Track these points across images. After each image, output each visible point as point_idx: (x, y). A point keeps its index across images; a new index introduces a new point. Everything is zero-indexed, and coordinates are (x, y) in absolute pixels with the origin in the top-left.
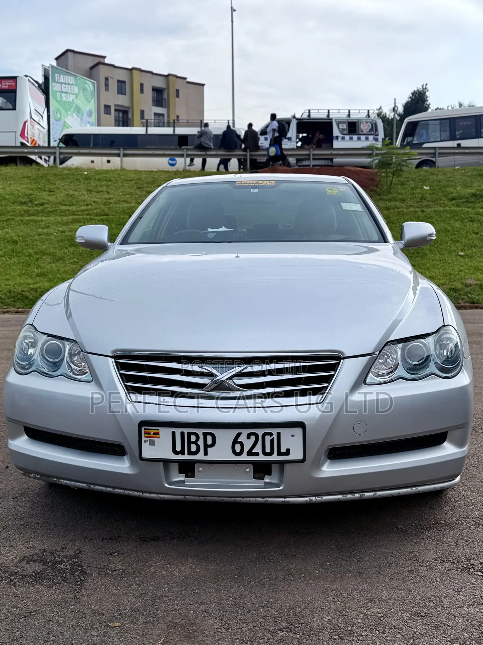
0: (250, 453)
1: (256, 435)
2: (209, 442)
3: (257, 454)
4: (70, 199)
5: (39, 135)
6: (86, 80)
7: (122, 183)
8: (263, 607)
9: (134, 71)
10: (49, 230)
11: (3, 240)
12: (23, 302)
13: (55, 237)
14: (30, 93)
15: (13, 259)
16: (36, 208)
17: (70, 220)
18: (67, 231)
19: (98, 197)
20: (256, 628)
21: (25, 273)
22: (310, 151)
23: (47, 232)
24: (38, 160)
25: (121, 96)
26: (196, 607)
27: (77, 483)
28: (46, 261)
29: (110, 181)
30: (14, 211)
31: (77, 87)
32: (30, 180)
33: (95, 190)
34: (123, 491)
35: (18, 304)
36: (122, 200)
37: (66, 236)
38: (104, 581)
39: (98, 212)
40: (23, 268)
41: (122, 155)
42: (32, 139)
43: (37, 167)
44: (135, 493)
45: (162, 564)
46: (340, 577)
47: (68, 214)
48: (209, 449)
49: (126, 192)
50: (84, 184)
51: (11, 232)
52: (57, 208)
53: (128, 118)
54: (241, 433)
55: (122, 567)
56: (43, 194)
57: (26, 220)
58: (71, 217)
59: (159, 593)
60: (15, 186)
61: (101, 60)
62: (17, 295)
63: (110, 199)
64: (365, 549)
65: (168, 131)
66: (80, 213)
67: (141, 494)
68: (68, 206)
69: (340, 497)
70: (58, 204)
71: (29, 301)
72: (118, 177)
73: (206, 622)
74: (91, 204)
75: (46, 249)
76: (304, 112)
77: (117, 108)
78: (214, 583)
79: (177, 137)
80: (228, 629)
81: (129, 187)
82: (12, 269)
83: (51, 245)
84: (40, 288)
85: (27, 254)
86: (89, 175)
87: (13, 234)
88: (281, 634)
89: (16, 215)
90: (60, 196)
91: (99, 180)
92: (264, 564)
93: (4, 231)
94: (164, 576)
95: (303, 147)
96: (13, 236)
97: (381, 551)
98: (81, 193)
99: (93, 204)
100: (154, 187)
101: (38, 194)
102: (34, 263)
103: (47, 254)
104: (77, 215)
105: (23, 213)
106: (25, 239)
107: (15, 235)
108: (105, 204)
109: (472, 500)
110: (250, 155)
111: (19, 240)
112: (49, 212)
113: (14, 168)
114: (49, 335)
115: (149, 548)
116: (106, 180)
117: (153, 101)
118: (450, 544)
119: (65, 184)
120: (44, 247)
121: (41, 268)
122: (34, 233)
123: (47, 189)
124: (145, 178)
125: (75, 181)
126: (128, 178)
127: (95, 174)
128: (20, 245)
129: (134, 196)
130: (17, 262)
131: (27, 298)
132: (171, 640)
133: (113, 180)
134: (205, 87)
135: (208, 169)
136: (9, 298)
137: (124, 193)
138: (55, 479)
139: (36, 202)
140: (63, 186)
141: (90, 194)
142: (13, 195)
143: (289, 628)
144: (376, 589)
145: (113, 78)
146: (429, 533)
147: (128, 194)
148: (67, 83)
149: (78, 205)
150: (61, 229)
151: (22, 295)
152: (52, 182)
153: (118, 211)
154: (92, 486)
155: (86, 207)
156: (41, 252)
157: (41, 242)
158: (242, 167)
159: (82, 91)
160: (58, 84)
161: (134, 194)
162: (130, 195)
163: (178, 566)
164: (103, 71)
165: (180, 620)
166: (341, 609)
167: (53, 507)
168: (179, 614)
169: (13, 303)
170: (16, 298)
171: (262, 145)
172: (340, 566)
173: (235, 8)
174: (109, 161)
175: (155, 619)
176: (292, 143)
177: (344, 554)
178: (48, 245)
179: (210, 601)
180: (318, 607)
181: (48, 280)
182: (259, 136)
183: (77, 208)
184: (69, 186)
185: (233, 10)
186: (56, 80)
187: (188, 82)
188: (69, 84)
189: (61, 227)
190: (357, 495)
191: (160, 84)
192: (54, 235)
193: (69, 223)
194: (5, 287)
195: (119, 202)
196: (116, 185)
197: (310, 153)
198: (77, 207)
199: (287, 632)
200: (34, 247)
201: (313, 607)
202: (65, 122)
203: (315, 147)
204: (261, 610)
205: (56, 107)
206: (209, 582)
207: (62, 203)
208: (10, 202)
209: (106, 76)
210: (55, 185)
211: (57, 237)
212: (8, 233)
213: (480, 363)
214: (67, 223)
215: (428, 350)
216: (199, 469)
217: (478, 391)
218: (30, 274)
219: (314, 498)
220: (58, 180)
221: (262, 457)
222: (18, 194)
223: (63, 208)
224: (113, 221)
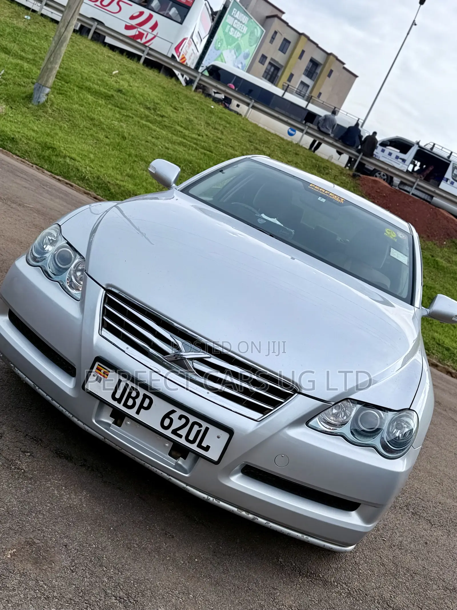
0: (174, 432)
1: (188, 420)
2: (146, 404)
3: (180, 436)
4: (188, 123)
5: (191, 55)
6: (258, 25)
7: (238, 130)
8: (115, 569)
9: (303, 37)
10: (157, 141)
11: (115, 131)
12: (105, 192)
13: (158, 150)
14: (201, 16)
15: (115, 151)
16: (156, 117)
17: (178, 141)
18: (171, 149)
19: (212, 133)
20: (97, 584)
21: (118, 168)
22: (416, 180)
23: (154, 142)
24: (180, 77)
25: (280, 53)
26: (60, 537)
27: (27, 378)
28: (141, 166)
29: (229, 123)
30: (137, 111)
31: (247, 28)
32: (164, 91)
33: (212, 125)
34: (59, 405)
35: (100, 192)
36: (231, 145)
37: (168, 153)
38: (3, 472)
39: (205, 146)
40: (119, 163)
41: (251, 105)
42: (183, 56)
43: (175, 82)
44: (67, 413)
45: (59, 483)
46: (198, 578)
47: (179, 135)
48: (142, 410)
49: (237, 139)
50: (206, 115)
51: (125, 128)
52: (172, 126)
53: (276, 75)
54: (176, 411)
55: (26, 468)
56: (168, 108)
57: (142, 123)
58: (180, 139)
59: (39, 508)
60: (149, 90)
61: (279, 14)
62: (103, 184)
63: (221, 139)
64: (236, 564)
65: (302, 103)
66: (190, 139)
67: (71, 416)
68: (183, 129)
69: (235, 509)
70: (176, 122)
71: (110, 193)
72: (238, 124)
73: (59, 556)
74: (202, 136)
75: (146, 156)
76: (429, 144)
77: (272, 62)
78: (90, 525)
79: (307, 112)
80: (73, 572)
81: (242, 137)
82: (109, 160)
83: (152, 155)
84: (124, 186)
85: (128, 153)
86: (214, 110)
87: (125, 131)
88: (114, 601)
89: (136, 116)
90: (181, 116)
91: (220, 118)
92: (143, 531)
93: (119, 124)
94: (53, 495)
95: (412, 174)
96: (124, 132)
97: (249, 573)
98: (199, 122)
99: (205, 137)
100: (263, 146)
101: (164, 106)
102: (130, 164)
103: (145, 161)
104: (187, 140)
105: (143, 116)
106: (133, 139)
107: (127, 132)
108: (214, 141)
109: (360, 569)
110: (362, 159)
111: (128, 138)
112: (165, 126)
113: (156, 73)
114: (68, 243)
115: (58, 464)
116: (227, 122)
117: (306, 70)
118: (313, 600)
119: (190, 108)
120: (145, 154)
121: (134, 170)
122: (144, 138)
123: (173, 105)
124: (260, 135)
125: (200, 109)
126: (245, 129)
127: (220, 111)
128: (127, 142)
129: (242, 147)
130: (116, 155)
131: (109, 190)
132: (21, 555)
133: (232, 124)
134: (357, 79)
135: (319, 152)
136: (95, 182)
137: (235, 140)
138: (12, 365)
139: (159, 112)
140: (188, 109)
141: (207, 127)
142: (143, 97)
143: (123, 599)
144: (221, 605)
145: (281, 35)
146: (301, 580)
147: (238, 142)
148: (241, 20)
149: (192, 132)
150: (167, 145)
151: (106, 186)
152: (181, 101)
153: (222, 153)
154: (37, 388)
155: (197, 136)
156: (141, 156)
157: (145, 149)
158: (349, 165)
159: (249, 33)
160: (232, 18)
161: (243, 144)
162: (239, 144)
163: (71, 492)
164: (276, 24)
165: (39, 542)
166: (178, 607)
167: (6, 385)
168: (43, 536)
169: (96, 188)
170: (101, 186)
171: (376, 154)
172: (205, 568)
173: (416, 22)
174: (238, 106)
175: (20, 530)
176: (404, 165)
177: (216, 558)
178: (149, 154)
179: (76, 538)
180: (160, 594)
181: (134, 183)
182: (378, 145)
183: (189, 134)
184: (193, 111)
185: (414, 23)
186: (232, 14)
187: (344, 68)
188: (241, 22)
189: (168, 143)
190: (251, 516)
191: (319, 58)
192: (159, 148)
193: (176, 144)
194: (97, 171)
195: (226, 145)
196: (232, 129)
197: (416, 182)
198: (190, 132)
199: (120, 602)
200: (137, 149)
201: (156, 591)
202: (222, 53)
203: (423, 178)
204: (112, 570)
205: (220, 37)
206: (86, 521)
207: (180, 123)
208: (138, 102)
209: (277, 31)
210: (182, 105)
211: (160, 151)
212: (122, 127)
213: (454, 447)
214: (175, 142)
215: (382, 423)
216: (127, 422)
217: (435, 472)
218: (122, 171)
219: (211, 499)
220: (186, 102)
221: (182, 441)
222: (147, 98)
223: (179, 128)
224: (213, 160)
